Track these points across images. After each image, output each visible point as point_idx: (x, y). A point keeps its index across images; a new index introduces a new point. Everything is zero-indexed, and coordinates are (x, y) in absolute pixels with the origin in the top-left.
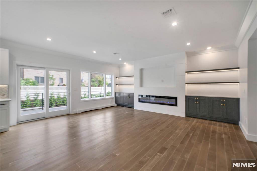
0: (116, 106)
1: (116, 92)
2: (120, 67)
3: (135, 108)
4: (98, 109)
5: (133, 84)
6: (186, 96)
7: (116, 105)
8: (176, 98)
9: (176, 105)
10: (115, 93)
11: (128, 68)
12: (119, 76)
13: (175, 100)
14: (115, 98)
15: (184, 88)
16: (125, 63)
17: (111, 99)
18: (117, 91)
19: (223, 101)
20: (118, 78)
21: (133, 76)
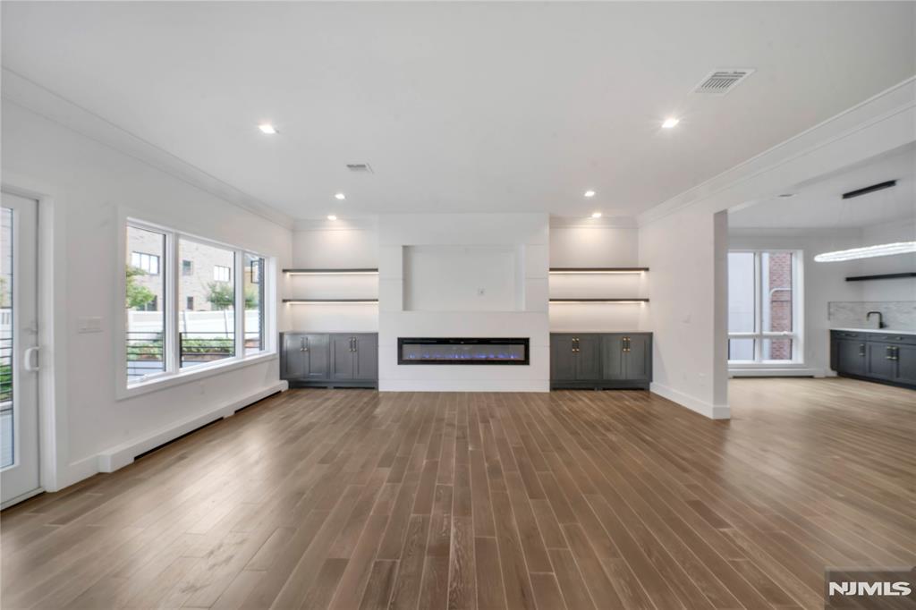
0: (285, 392)
1: (281, 331)
2: (298, 228)
3: (381, 389)
4: (222, 419)
5: (377, 300)
6: (553, 335)
7: (283, 385)
8: (525, 342)
9: (526, 361)
10: (281, 336)
11: (337, 237)
12: (290, 268)
13: (522, 347)
14: (278, 356)
15: (546, 312)
16: (332, 218)
17: (267, 364)
18: (287, 328)
19: (627, 341)
20: (288, 274)
21: (376, 270)
